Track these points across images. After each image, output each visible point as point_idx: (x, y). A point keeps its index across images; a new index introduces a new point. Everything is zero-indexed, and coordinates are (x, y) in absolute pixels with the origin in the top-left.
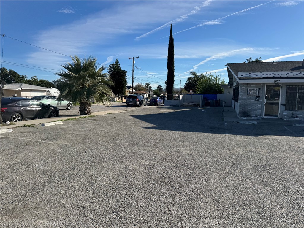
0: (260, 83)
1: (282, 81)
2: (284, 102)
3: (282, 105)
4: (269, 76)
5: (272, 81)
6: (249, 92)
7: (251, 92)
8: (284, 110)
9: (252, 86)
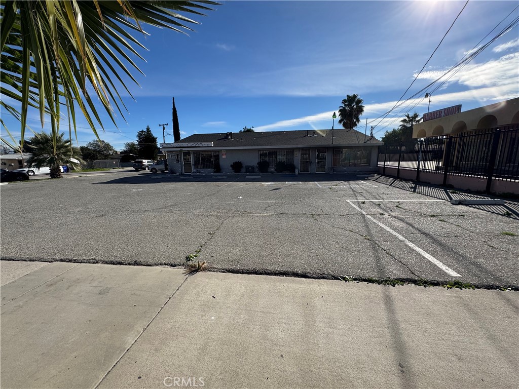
1: (184, 149)
3: (193, 165)
5: (179, 149)
8: (194, 168)
9: (173, 153)
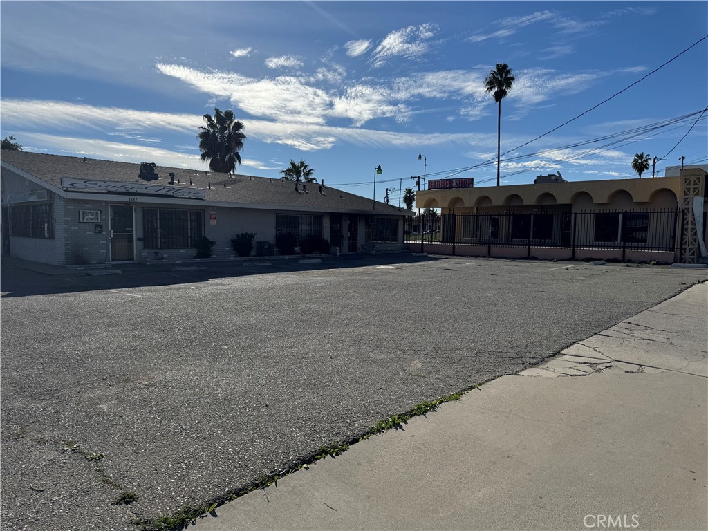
0: (101, 201)
1: (140, 199)
2: (141, 236)
3: (139, 239)
4: (119, 190)
5: (126, 199)
6: (84, 218)
7: (86, 218)
8: (142, 248)
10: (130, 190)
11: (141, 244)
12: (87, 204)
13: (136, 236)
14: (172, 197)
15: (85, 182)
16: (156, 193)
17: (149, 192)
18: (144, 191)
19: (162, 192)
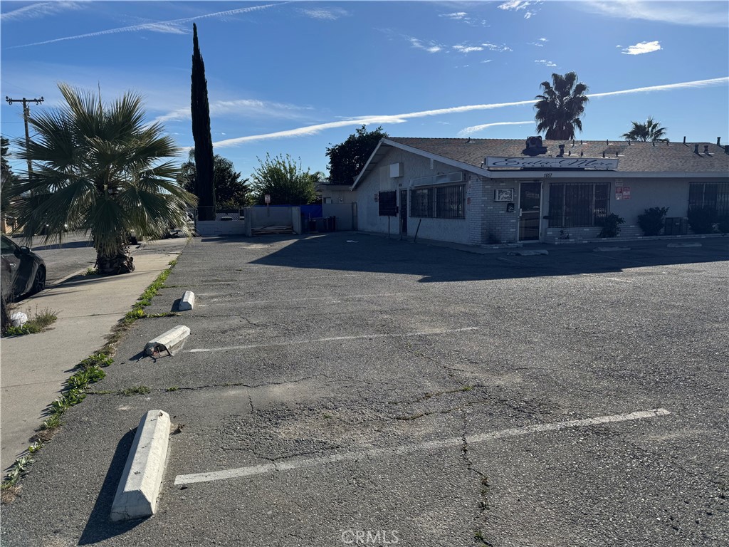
0: (514, 179)
2: (546, 214)
3: (545, 217)
4: (536, 166)
6: (499, 196)
7: (501, 197)
8: (547, 226)
9: (501, 184)
10: (545, 166)
11: (546, 222)
12: (502, 182)
13: (542, 214)
14: (582, 170)
15: (506, 160)
16: (569, 167)
17: (563, 166)
18: (558, 166)
19: (575, 166)
